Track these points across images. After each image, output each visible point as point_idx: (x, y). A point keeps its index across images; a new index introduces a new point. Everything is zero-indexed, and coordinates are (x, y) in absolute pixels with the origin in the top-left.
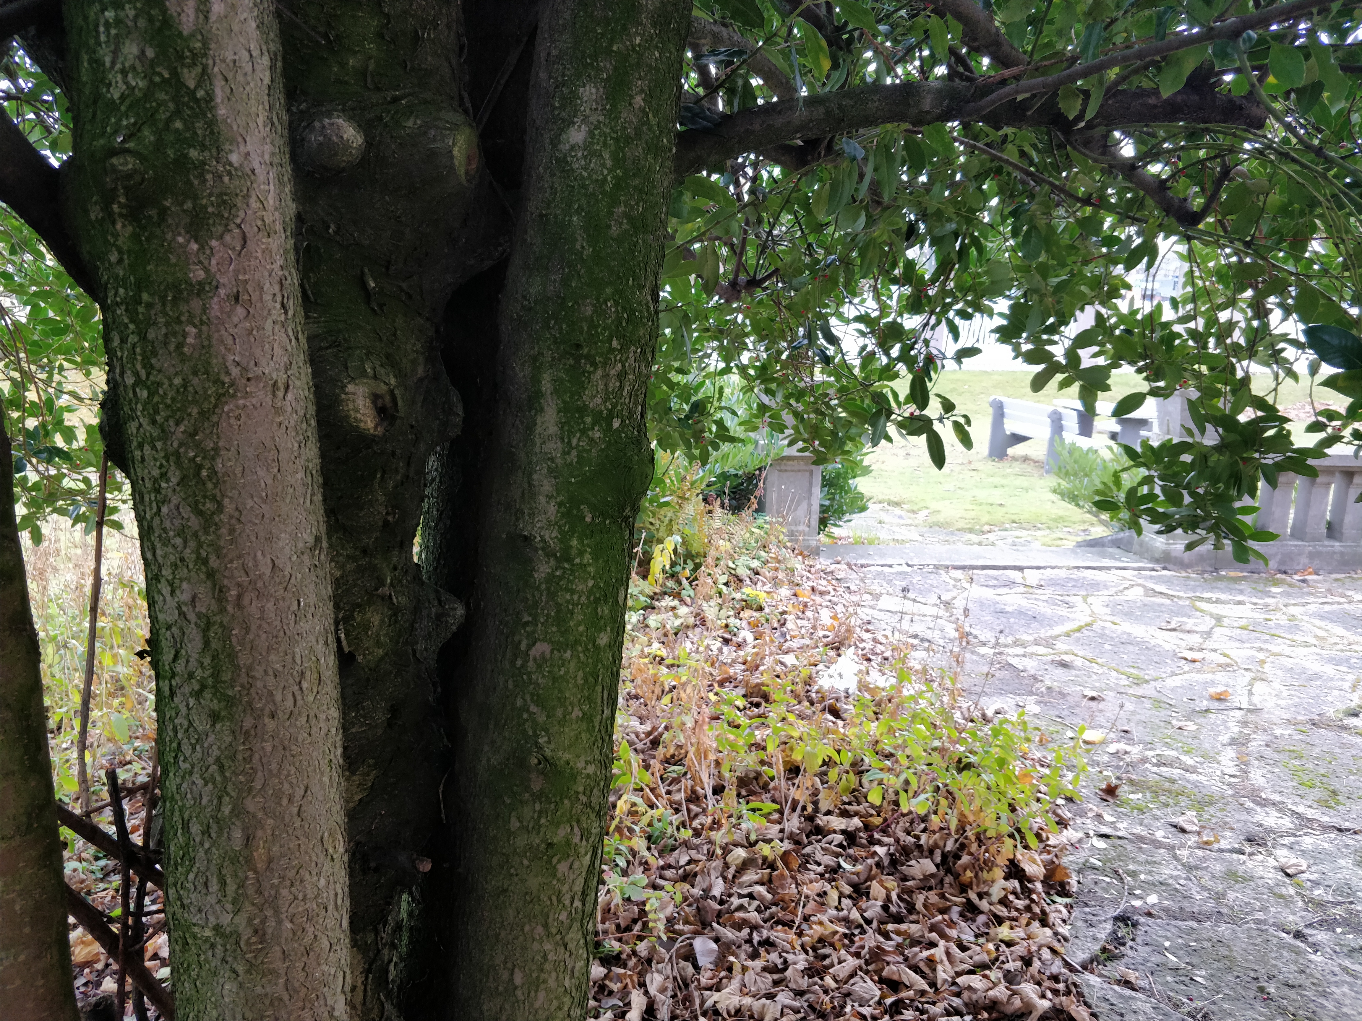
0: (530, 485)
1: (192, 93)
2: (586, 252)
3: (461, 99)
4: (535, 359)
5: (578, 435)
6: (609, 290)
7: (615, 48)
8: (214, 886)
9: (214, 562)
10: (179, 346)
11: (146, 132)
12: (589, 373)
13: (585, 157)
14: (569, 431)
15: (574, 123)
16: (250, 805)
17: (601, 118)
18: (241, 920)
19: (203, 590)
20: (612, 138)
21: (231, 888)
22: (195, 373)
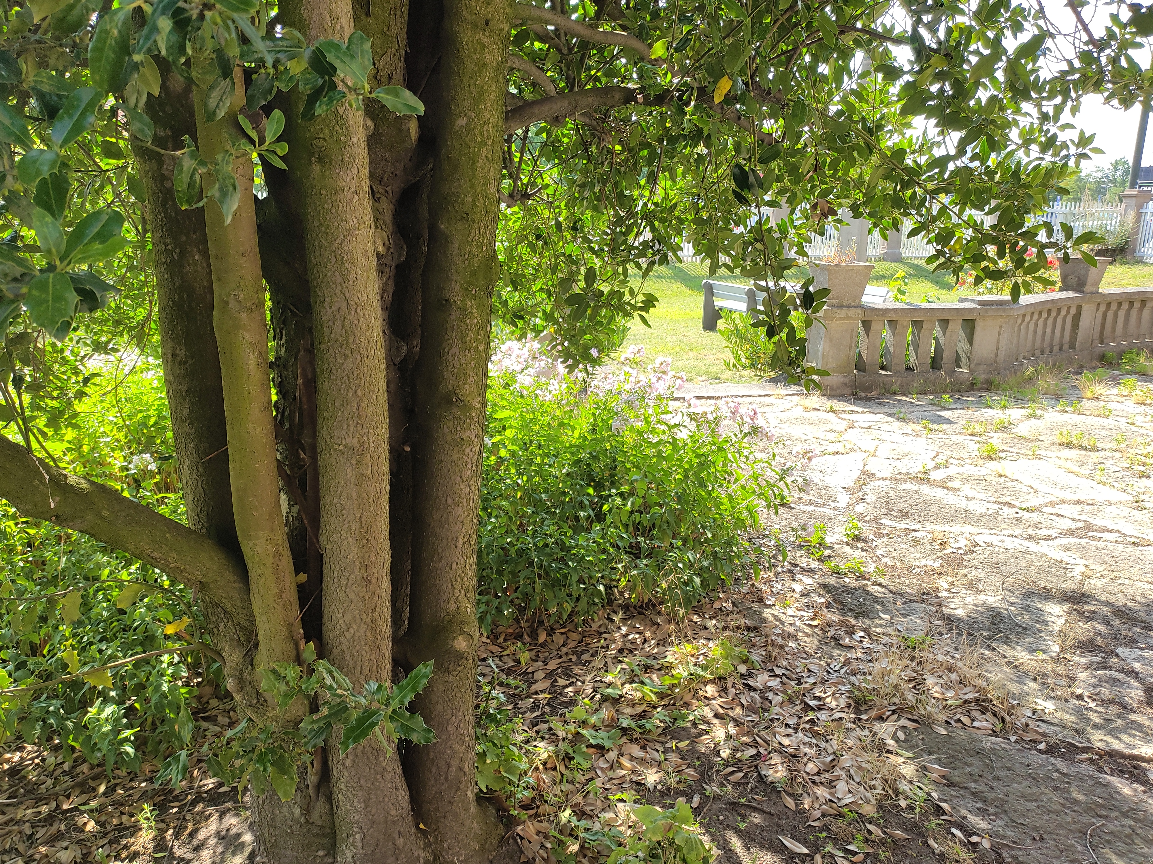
0: (448, 277)
1: (342, 117)
5: (468, 254)
8: (345, 427)
9: (347, 295)
10: (336, 211)
11: (326, 131)
12: (472, 226)
13: (466, 131)
15: (461, 116)
16: (359, 393)
17: (473, 114)
18: (355, 441)
19: (344, 305)
21: (351, 428)
22: (342, 220)
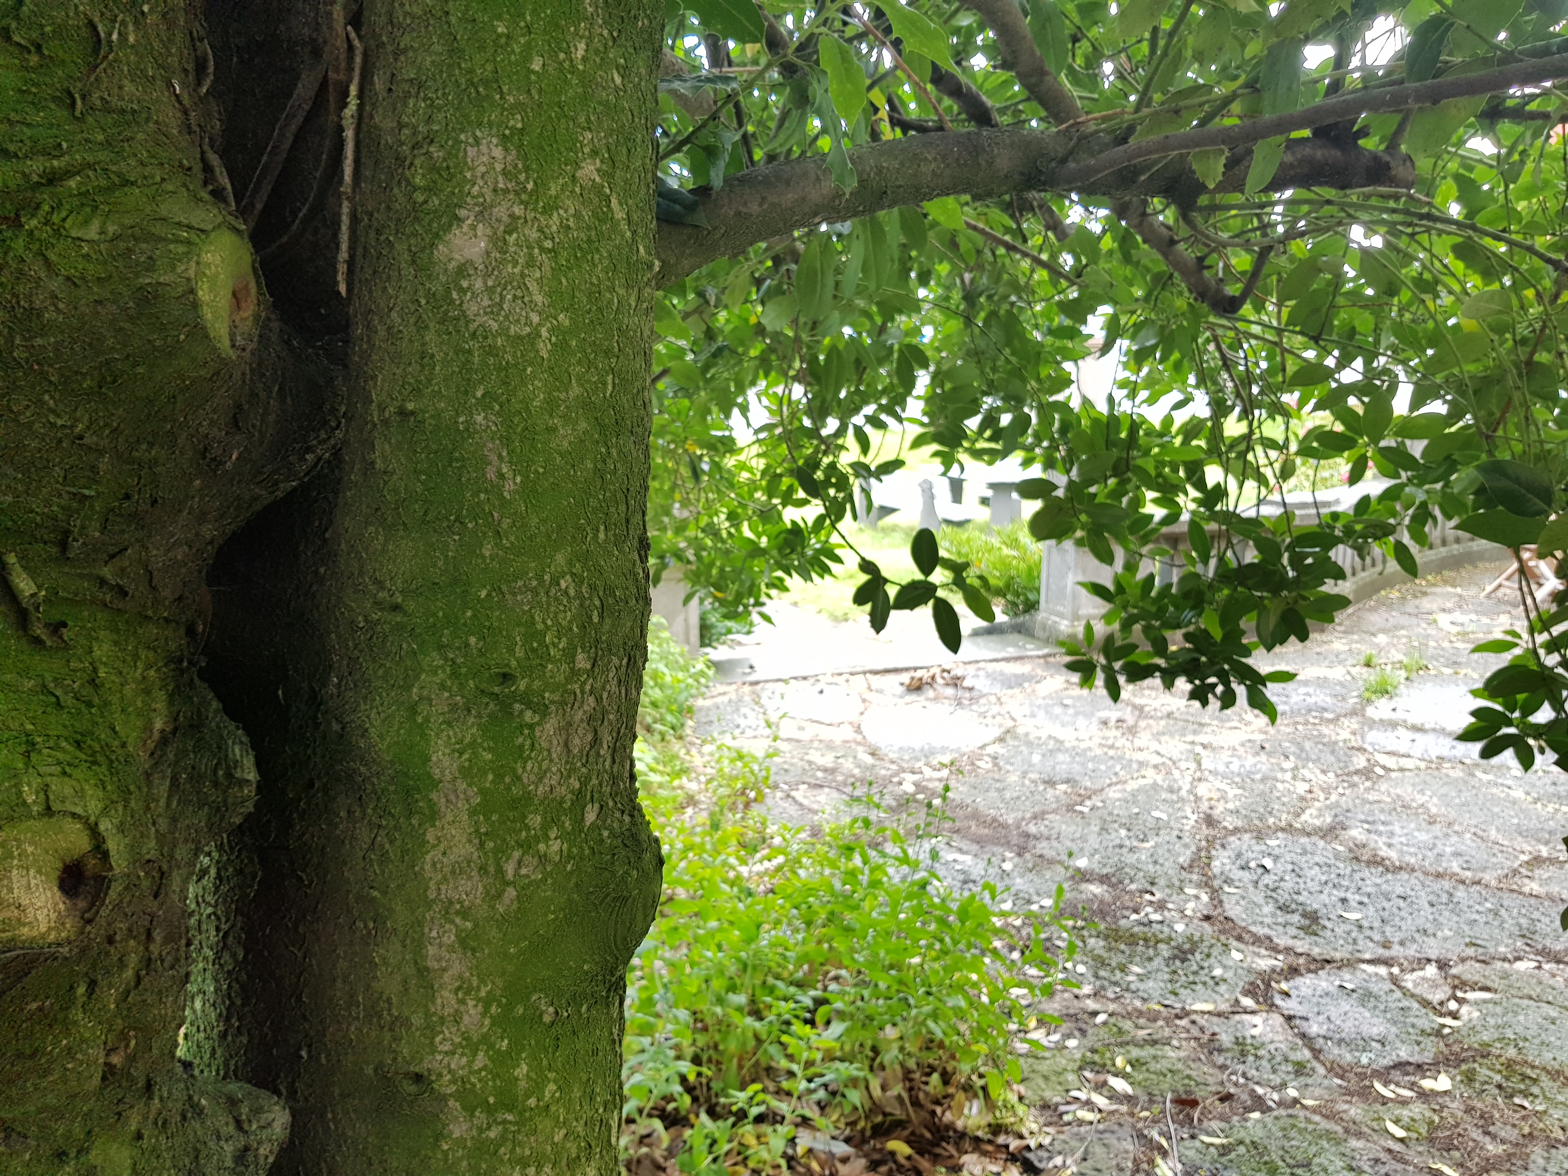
2: (509, 486)
3: (207, 168)
4: (413, 710)
5: (517, 854)
6: (560, 558)
7: (536, 65)
12: (531, 727)
13: (490, 290)
14: (496, 851)
15: (460, 220)
17: (518, 210)
20: (542, 250)
